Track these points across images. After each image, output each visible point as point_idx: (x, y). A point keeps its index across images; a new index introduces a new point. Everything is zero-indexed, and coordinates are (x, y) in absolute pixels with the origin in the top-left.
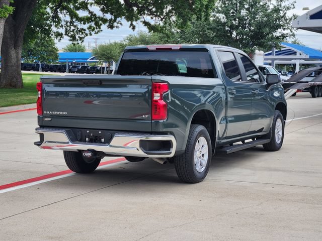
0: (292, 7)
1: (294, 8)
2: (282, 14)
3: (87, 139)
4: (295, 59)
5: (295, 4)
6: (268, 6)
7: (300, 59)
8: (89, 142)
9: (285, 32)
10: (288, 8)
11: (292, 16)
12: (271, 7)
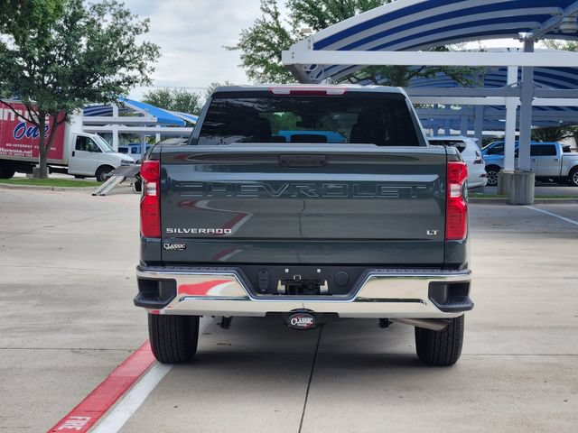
0: (144, 28)
1: (147, 31)
2: (124, 40)
3: (281, 288)
4: (111, 123)
5: (148, 24)
6: (99, 25)
7: (120, 123)
8: (286, 293)
9: (132, 73)
10: (137, 31)
11: (141, 44)
12: (105, 26)
